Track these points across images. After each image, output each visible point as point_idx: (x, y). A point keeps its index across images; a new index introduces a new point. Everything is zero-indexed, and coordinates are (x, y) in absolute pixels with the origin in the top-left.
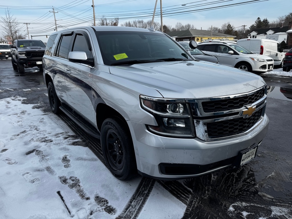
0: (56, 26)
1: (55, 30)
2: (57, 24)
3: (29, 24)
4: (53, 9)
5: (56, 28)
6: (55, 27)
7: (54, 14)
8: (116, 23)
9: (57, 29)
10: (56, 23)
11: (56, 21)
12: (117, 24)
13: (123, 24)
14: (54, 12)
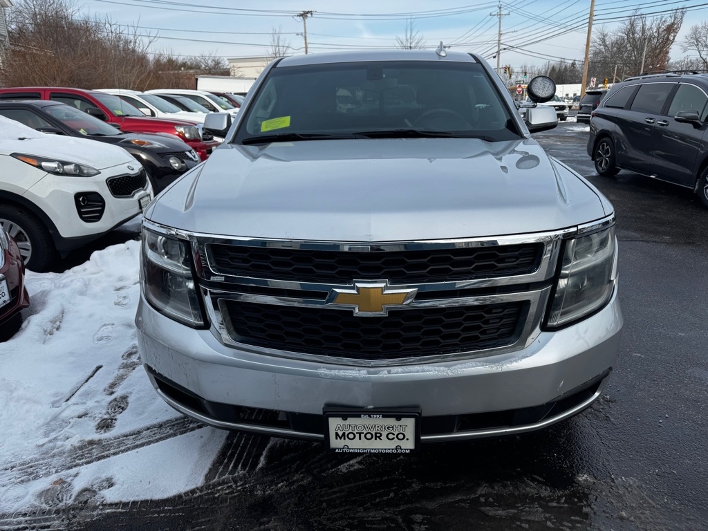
0: (499, 47)
1: (494, 57)
2: (501, 42)
3: (449, 47)
4: (500, 8)
5: (498, 52)
6: (496, 49)
7: (500, 18)
8: (673, 24)
9: (499, 54)
10: (499, 41)
11: (500, 35)
12: (676, 29)
13: (700, 26)
14: (500, 15)
